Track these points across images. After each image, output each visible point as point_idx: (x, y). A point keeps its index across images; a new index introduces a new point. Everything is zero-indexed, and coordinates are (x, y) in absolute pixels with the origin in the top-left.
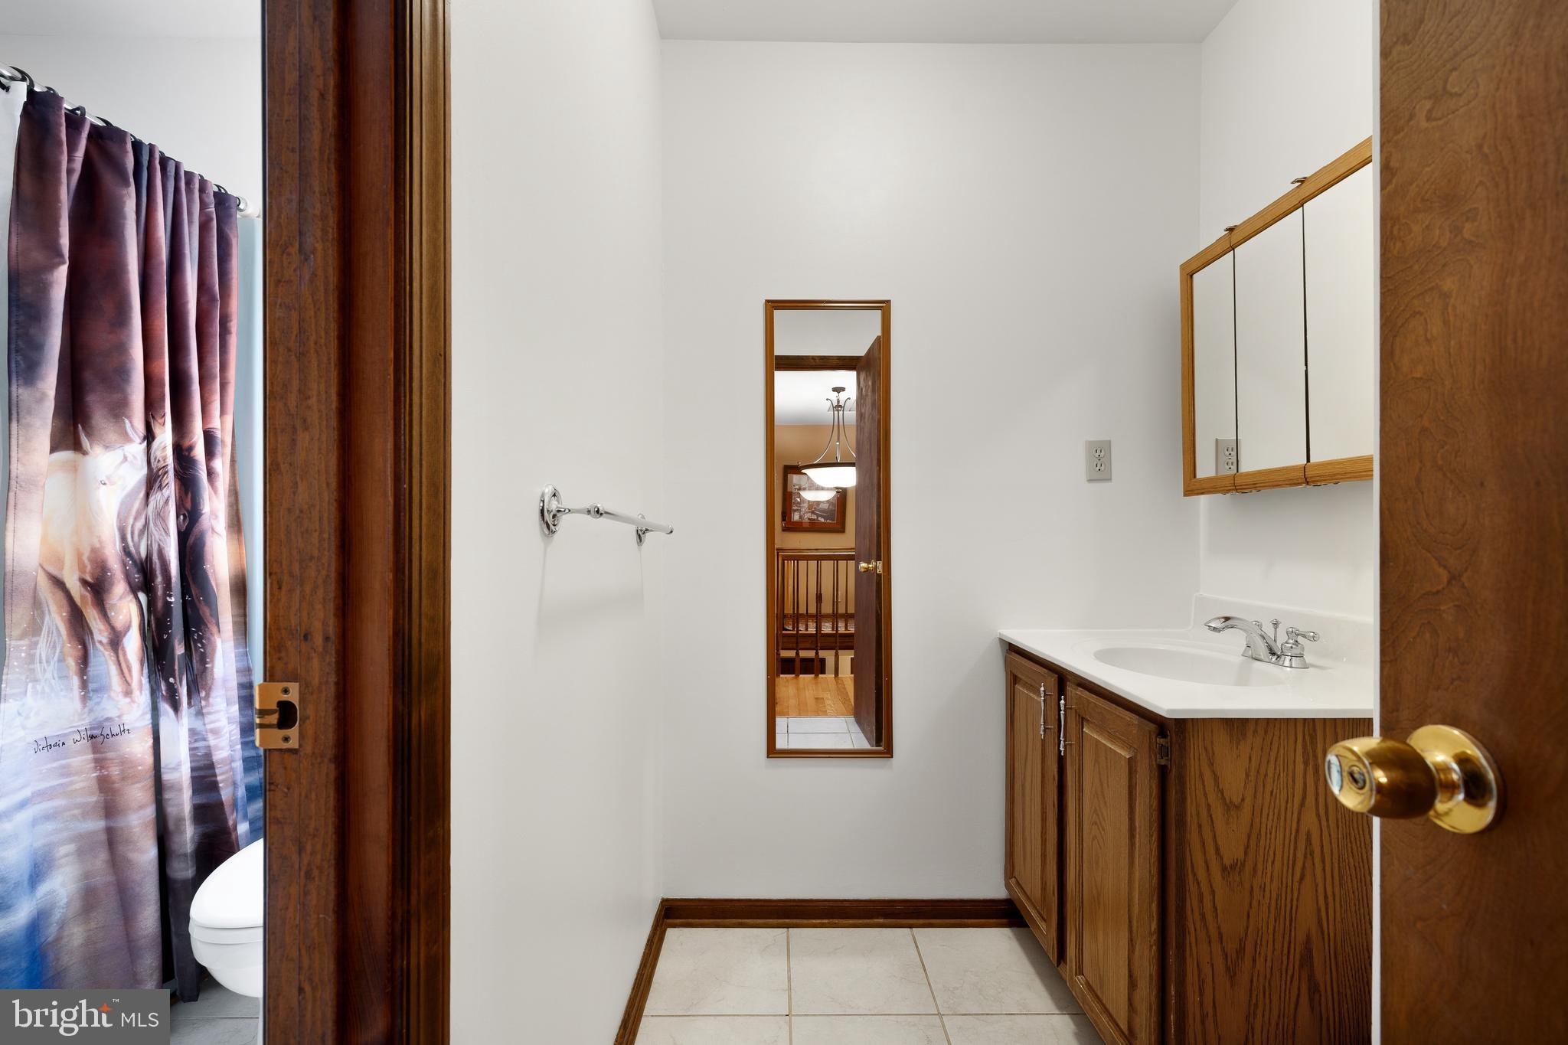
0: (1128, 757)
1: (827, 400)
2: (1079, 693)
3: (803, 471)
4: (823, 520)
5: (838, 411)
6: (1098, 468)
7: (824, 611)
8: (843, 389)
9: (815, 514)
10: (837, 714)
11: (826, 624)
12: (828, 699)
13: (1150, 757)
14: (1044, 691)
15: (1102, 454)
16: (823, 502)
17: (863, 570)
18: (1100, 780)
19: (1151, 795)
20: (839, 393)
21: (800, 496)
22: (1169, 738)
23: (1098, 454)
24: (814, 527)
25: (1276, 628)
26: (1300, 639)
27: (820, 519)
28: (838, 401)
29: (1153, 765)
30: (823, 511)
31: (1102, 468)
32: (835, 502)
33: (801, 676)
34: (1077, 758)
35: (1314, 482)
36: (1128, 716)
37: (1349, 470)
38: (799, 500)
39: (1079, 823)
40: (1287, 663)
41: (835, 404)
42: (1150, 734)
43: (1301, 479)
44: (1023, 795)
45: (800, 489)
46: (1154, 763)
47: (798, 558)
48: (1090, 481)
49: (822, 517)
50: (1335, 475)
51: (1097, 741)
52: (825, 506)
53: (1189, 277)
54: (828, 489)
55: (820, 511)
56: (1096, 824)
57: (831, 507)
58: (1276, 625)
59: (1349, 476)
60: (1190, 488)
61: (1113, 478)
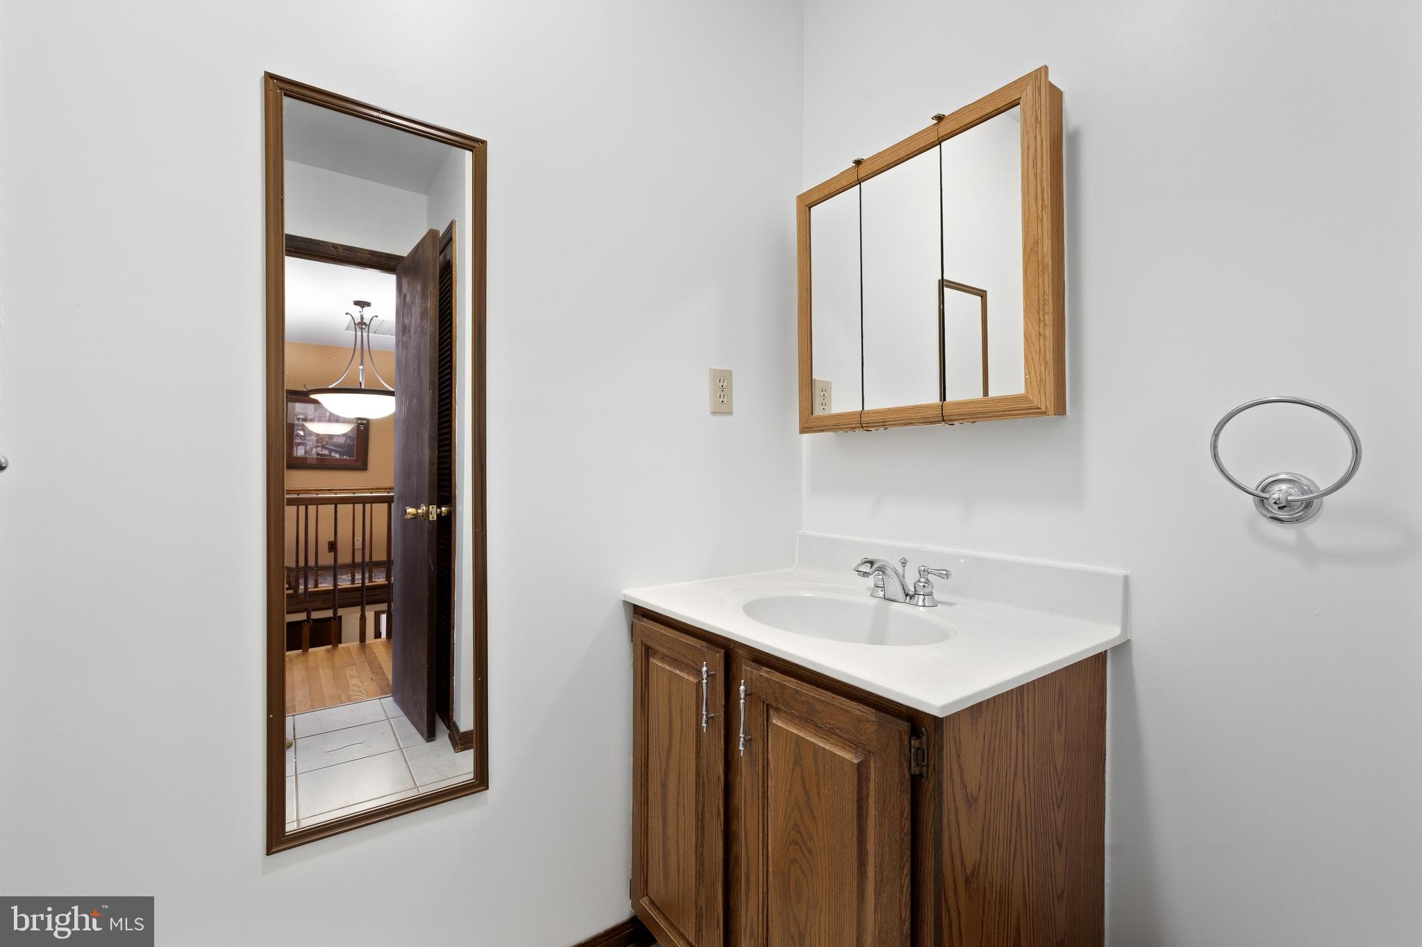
0: (856, 761)
1: (347, 314)
2: (765, 675)
3: (314, 396)
4: (337, 456)
5: (362, 329)
6: (721, 400)
7: (341, 561)
8: (368, 304)
9: (327, 449)
10: (369, 696)
11: (344, 577)
12: (353, 677)
13: (901, 765)
14: (707, 672)
15: (725, 385)
16: (338, 436)
17: (410, 517)
18: (804, 787)
19: (902, 815)
20: (362, 308)
21: (304, 429)
22: (924, 738)
23: (721, 384)
24: (323, 464)
25: (904, 567)
26: (930, 577)
27: (333, 454)
28: (362, 318)
29: (905, 775)
30: (339, 446)
31: (725, 400)
32: (354, 435)
33: (311, 650)
34: (760, 757)
35: (950, 420)
36: (857, 709)
37: (992, 409)
38: (302, 433)
39: (763, 838)
40: (920, 603)
41: (358, 320)
42: (901, 735)
43: (938, 417)
44: (664, 797)
45: (305, 420)
46: (906, 772)
47: (307, 502)
48: (714, 413)
49: (336, 452)
50: (976, 414)
51: (799, 738)
52: (342, 440)
53: (808, 208)
54: (345, 421)
55: (334, 446)
56: (796, 843)
57: (348, 441)
58: (904, 563)
59: (991, 415)
60: (807, 426)
61: (734, 412)
